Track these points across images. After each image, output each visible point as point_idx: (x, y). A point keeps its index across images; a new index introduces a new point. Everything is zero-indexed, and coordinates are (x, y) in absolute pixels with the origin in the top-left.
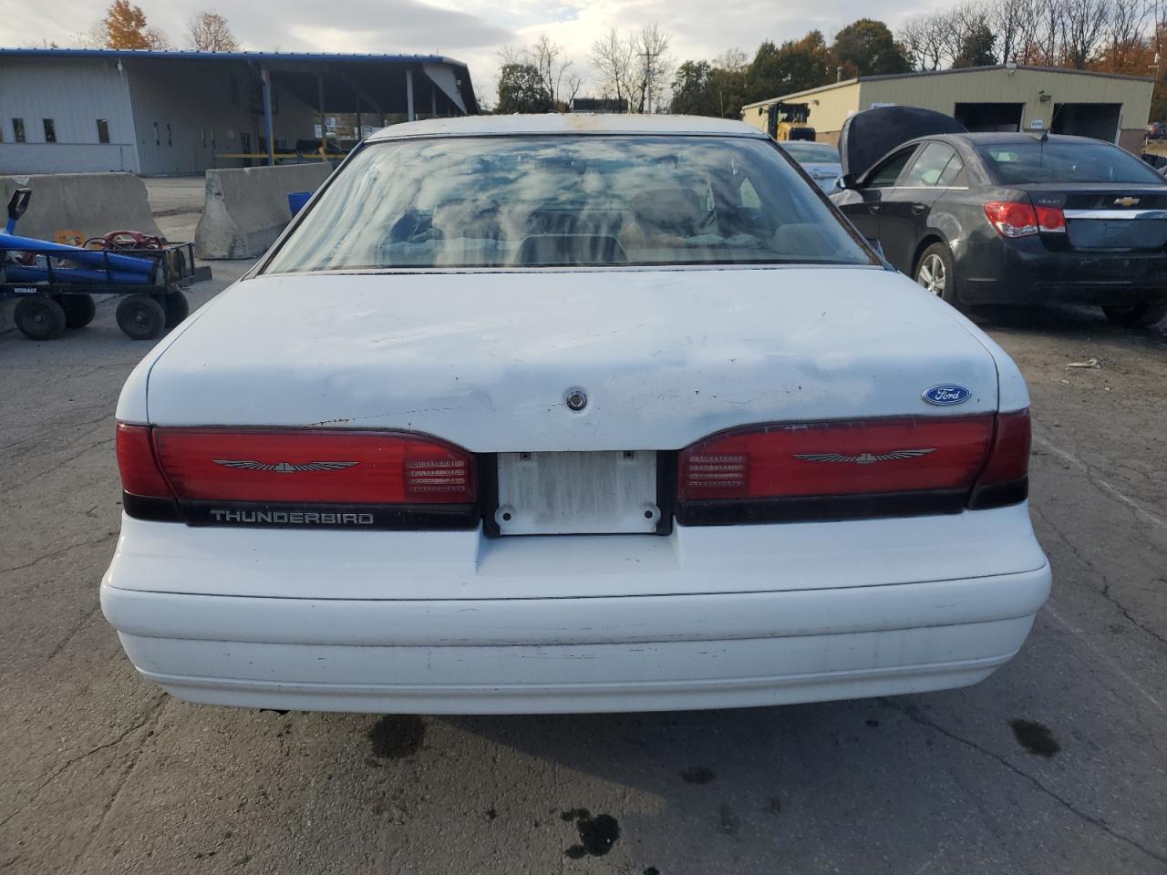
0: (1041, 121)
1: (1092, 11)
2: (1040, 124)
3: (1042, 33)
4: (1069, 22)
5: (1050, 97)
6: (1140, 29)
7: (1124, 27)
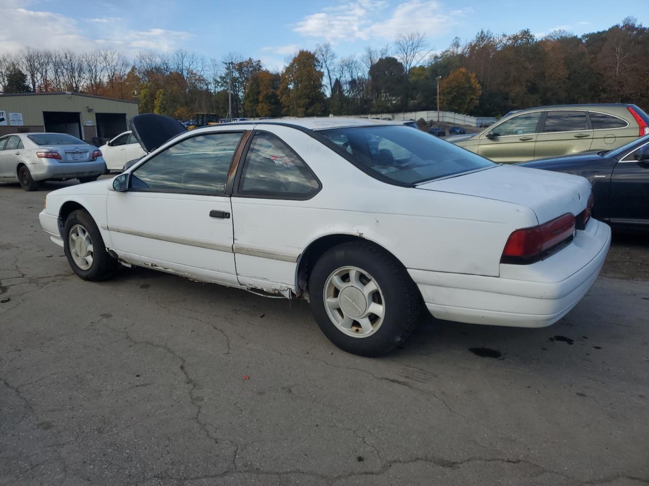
0: (91, 122)
1: (76, 66)
2: (90, 123)
3: (51, 75)
4: (65, 71)
5: (92, 109)
6: (102, 78)
7: (94, 76)
